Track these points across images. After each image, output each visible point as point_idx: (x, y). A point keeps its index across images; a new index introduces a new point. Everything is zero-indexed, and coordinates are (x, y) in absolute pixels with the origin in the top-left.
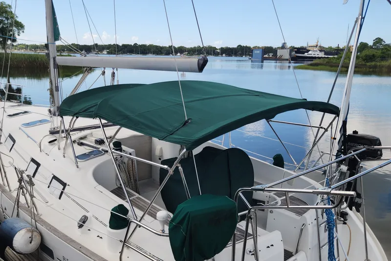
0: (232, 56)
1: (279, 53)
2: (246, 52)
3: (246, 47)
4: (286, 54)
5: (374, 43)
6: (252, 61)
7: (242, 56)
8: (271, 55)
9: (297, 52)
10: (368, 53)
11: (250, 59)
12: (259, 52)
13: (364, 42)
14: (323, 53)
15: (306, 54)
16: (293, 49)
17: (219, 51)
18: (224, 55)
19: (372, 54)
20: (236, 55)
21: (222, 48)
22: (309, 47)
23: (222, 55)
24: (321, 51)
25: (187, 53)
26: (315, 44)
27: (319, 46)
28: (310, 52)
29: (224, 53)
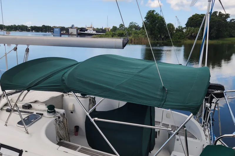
0: (39, 32)
1: (70, 31)
2: (48, 29)
3: (48, 27)
4: (74, 31)
5: (120, 27)
6: (54, 35)
7: (46, 32)
8: (64, 32)
9: (80, 31)
10: (119, 32)
11: (52, 34)
12: (57, 30)
13: (115, 26)
14: (95, 31)
15: (86, 32)
16: (78, 29)
17: (30, 28)
18: (33, 31)
19: (121, 33)
20: (42, 31)
21: (31, 27)
22: (87, 28)
23: (32, 31)
24: (94, 30)
25: (6, 29)
26: (90, 26)
27: (92, 27)
28: (88, 31)
29: (34, 30)
